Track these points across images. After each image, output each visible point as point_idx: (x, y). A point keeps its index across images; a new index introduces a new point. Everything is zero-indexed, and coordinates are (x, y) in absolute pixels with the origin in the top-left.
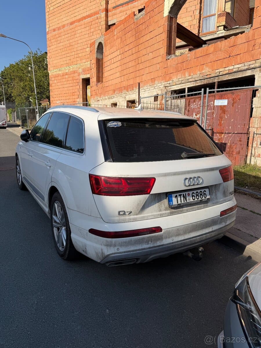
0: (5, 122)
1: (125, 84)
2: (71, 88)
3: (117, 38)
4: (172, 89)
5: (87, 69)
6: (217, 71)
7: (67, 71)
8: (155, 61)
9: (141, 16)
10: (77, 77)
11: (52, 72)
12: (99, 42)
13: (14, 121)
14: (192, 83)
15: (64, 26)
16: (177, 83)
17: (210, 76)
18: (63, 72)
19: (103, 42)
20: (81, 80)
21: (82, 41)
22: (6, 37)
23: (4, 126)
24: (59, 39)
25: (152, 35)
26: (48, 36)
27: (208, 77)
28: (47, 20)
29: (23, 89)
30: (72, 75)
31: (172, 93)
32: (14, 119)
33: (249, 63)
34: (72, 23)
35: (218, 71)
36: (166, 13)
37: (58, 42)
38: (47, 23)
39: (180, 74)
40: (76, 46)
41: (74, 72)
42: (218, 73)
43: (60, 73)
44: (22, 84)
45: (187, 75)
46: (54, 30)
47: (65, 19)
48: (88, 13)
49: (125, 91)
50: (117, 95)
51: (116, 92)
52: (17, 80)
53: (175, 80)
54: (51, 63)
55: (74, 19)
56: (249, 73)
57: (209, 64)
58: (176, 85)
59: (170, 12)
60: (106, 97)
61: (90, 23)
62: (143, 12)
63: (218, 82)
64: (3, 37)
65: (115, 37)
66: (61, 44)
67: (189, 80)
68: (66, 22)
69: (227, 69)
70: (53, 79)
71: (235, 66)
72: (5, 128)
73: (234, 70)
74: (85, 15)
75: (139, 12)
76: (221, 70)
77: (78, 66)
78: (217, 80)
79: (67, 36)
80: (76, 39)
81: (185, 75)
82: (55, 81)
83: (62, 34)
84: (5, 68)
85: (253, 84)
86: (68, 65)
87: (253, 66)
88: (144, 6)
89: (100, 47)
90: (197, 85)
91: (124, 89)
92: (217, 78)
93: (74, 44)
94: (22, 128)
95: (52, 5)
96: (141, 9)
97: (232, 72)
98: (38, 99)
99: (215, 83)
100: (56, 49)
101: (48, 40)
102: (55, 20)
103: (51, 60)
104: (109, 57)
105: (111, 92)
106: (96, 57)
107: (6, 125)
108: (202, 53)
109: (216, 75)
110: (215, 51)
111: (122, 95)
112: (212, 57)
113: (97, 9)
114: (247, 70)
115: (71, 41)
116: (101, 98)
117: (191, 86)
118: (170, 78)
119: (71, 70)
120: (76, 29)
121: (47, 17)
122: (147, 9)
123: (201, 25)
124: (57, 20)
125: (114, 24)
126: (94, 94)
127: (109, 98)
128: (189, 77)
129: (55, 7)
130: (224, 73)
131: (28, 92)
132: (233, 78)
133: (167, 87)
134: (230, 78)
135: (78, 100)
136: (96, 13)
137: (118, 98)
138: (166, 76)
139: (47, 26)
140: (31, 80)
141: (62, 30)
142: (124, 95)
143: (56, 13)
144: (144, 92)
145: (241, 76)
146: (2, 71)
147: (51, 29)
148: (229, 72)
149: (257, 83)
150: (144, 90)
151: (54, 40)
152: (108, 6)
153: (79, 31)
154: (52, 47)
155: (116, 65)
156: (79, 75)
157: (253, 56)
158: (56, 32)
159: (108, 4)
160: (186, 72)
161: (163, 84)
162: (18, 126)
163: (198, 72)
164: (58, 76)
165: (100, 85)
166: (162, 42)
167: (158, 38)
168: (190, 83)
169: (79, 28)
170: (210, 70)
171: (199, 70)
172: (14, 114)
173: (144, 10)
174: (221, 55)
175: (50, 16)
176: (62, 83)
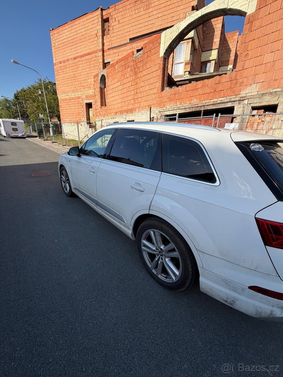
0: (25, 133)
1: (125, 108)
2: (77, 110)
3: (118, 72)
4: (166, 114)
5: (89, 96)
6: (203, 102)
7: (73, 96)
8: (152, 92)
9: (140, 55)
10: (81, 102)
11: (60, 96)
12: (102, 74)
13: (30, 133)
14: (182, 110)
15: (68, 60)
16: (170, 109)
17: (198, 105)
18: (70, 97)
19: (105, 75)
20: (85, 104)
21: (84, 73)
22: (19, 64)
23: (24, 136)
24: (65, 70)
25: (149, 71)
26: (55, 67)
27: (196, 106)
28: (54, 54)
29: (36, 108)
30: (77, 100)
31: (165, 117)
32: (30, 131)
33: (231, 97)
34: (75, 58)
35: (205, 102)
36: (162, 54)
37: (64, 73)
38: (54, 56)
39: (173, 103)
40: (79, 77)
41: (79, 98)
42: (204, 104)
43: (68, 97)
44: (35, 104)
45: (178, 104)
46: (60, 63)
47: (69, 54)
48: (88, 51)
49: (125, 113)
50: (119, 116)
51: (117, 114)
52: (31, 101)
53: (168, 107)
54: (59, 89)
55: (76, 55)
56: (229, 105)
57: (197, 96)
58: (169, 111)
59: (165, 54)
60: (110, 117)
61: (90, 60)
62: (141, 52)
63: (204, 110)
64: (16, 63)
65: (116, 71)
66: (67, 75)
67: (180, 108)
68: (70, 57)
69: (212, 100)
70: (62, 102)
71: (219, 99)
72: (25, 138)
73: (218, 102)
74: (85, 52)
75: (137, 52)
76: (207, 101)
77: (82, 93)
78: (203, 109)
79: (72, 68)
80: (79, 72)
81: (176, 104)
82: (64, 104)
83: (67, 66)
84: (17, 91)
85: (232, 113)
86: (73, 91)
87: (234, 100)
88: (142, 48)
89: (103, 78)
90: (186, 112)
91: (125, 112)
92: (203, 107)
93: (77, 75)
94: (40, 138)
95: (57, 41)
96: (139, 49)
97: (216, 103)
98: (50, 117)
99: (201, 111)
100: (63, 78)
101: (55, 70)
102: (60, 54)
103: (59, 86)
104: (111, 87)
105: (113, 114)
106: (99, 86)
107: (26, 136)
108: (192, 87)
109: (203, 105)
110: (203, 86)
111: (123, 116)
112: (200, 91)
113: (95, 49)
114: (228, 102)
115: (75, 73)
116: (105, 118)
117: (182, 112)
118: (164, 105)
119: (76, 96)
120: (79, 63)
121: (53, 51)
122: (145, 50)
123: (173, 69)
124: (62, 54)
125: (109, 62)
126: (99, 114)
127: (112, 118)
128: (180, 106)
129: (60, 43)
130: (210, 104)
131: (42, 111)
132: (216, 108)
133: (162, 112)
134: (213, 108)
135: (83, 119)
136: (96, 52)
137: (119, 118)
138: (161, 104)
139: (54, 59)
140: (43, 102)
141: (67, 63)
142: (125, 116)
143: (61, 48)
144: (142, 115)
145: (223, 107)
146: (15, 94)
147: (57, 61)
148: (214, 103)
149: (235, 113)
150: (142, 114)
151: (60, 71)
152: (104, 47)
153: (82, 65)
154: (59, 76)
155: (117, 93)
156: (83, 100)
157: (234, 92)
158: (62, 64)
159: (104, 45)
160: (178, 102)
161: (158, 110)
162: (36, 137)
163: (188, 102)
164: (66, 99)
165: (103, 108)
166: (157, 77)
167: (154, 74)
168: (181, 110)
169: (81, 63)
170: (198, 101)
171: (189, 101)
172: (29, 127)
173: (142, 51)
174: (208, 90)
175: (56, 50)
176: (69, 106)
